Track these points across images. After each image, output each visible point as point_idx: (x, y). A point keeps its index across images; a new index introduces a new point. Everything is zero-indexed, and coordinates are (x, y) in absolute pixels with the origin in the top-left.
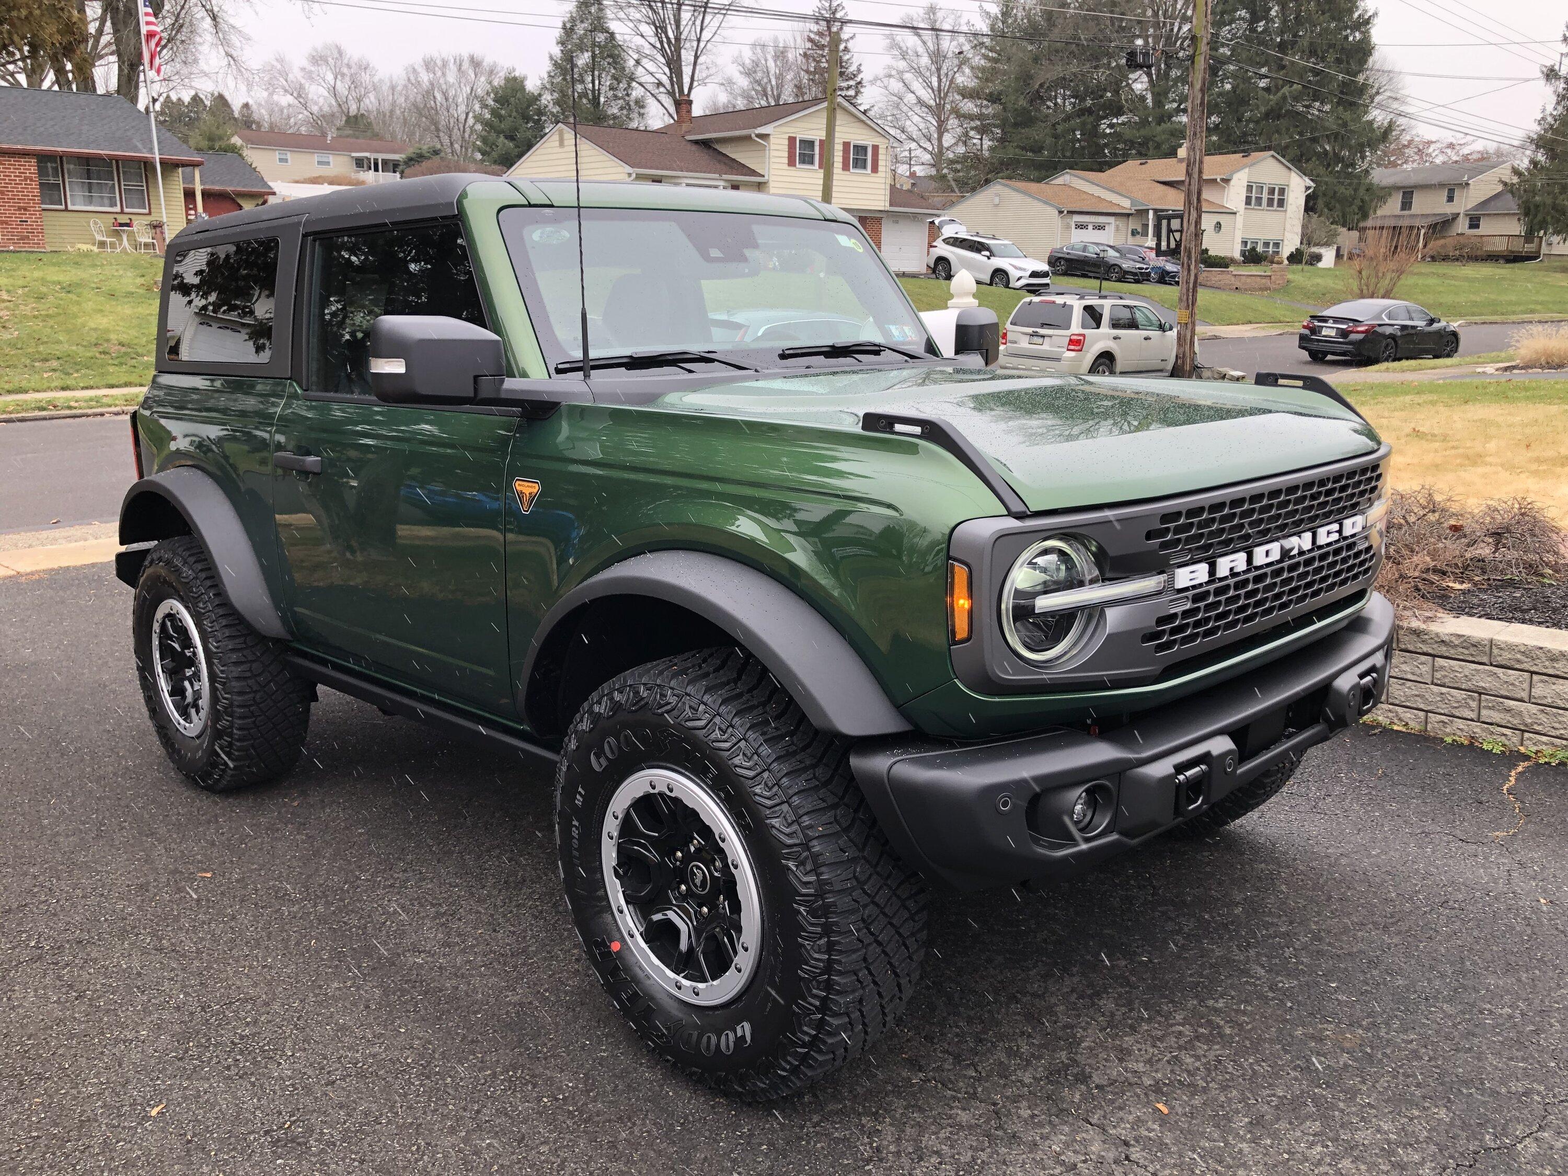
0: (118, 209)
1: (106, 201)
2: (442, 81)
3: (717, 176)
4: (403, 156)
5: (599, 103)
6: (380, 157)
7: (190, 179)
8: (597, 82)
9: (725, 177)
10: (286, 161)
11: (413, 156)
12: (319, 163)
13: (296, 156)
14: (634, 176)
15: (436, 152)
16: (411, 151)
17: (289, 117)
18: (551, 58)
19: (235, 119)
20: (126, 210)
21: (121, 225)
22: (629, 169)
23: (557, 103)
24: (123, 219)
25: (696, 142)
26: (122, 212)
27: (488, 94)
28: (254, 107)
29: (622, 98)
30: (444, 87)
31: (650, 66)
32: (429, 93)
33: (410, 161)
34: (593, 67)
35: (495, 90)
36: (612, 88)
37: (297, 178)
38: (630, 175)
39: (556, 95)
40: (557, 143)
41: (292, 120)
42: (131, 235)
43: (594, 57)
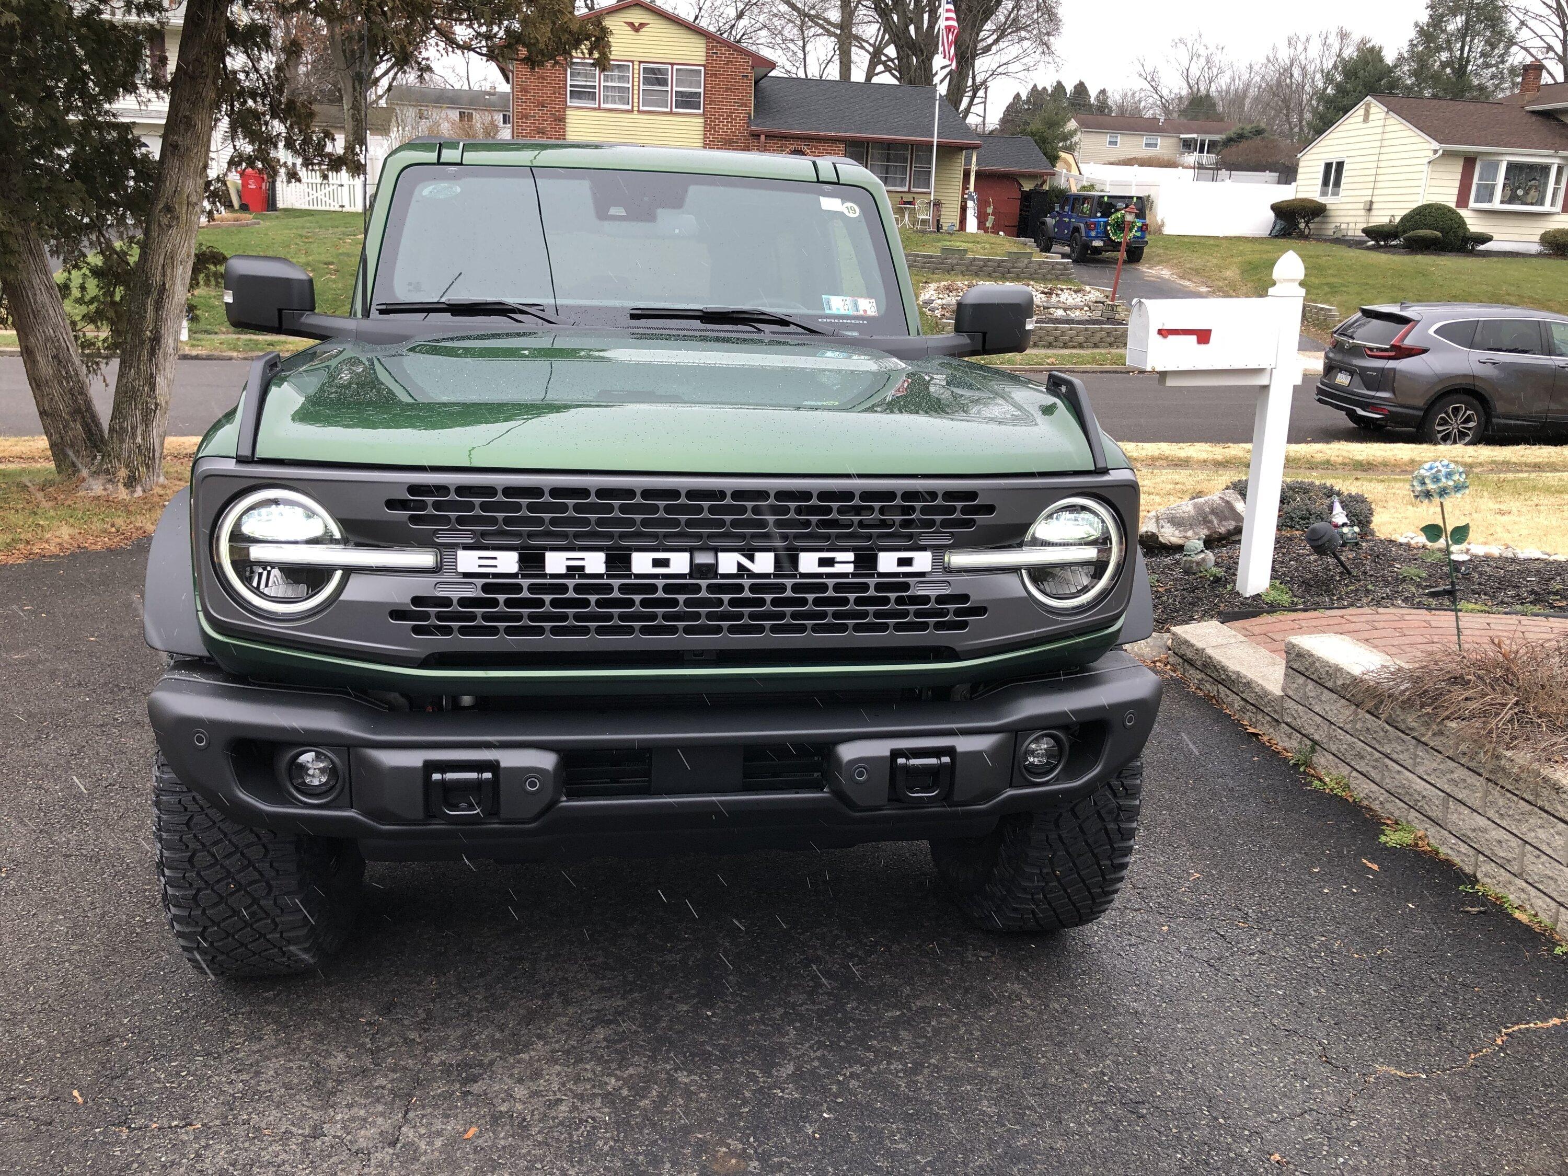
0: (906, 189)
1: (898, 182)
2: (1302, 57)
3: (1551, 152)
4: (1224, 137)
5: (1465, 71)
6: (1208, 138)
7: (968, 162)
8: (1467, 48)
9: (1561, 153)
10: (1116, 143)
11: (1233, 136)
12: (1147, 145)
13: (1126, 138)
14: (1441, 152)
15: (1259, 132)
16: (1231, 133)
17: (1140, 101)
18: (1417, 25)
19: (1091, 106)
20: (913, 190)
21: (905, 203)
22: (1435, 145)
23: (1414, 73)
24: (908, 198)
25: (1533, 112)
26: (909, 192)
27: (1335, 67)
28: (1109, 94)
29: (1496, 65)
30: (1303, 63)
31: (1541, 29)
32: (1288, 71)
33: (1229, 141)
34: (1465, 32)
35: (1345, 63)
36: (1483, 54)
37: (1112, 160)
38: (1436, 151)
39: (1414, 65)
40: (1362, 118)
41: (1143, 104)
42: (913, 212)
43: (1467, 22)
